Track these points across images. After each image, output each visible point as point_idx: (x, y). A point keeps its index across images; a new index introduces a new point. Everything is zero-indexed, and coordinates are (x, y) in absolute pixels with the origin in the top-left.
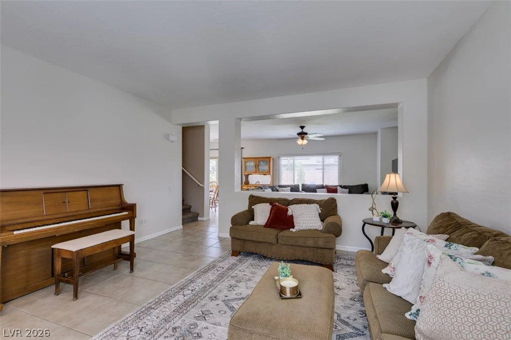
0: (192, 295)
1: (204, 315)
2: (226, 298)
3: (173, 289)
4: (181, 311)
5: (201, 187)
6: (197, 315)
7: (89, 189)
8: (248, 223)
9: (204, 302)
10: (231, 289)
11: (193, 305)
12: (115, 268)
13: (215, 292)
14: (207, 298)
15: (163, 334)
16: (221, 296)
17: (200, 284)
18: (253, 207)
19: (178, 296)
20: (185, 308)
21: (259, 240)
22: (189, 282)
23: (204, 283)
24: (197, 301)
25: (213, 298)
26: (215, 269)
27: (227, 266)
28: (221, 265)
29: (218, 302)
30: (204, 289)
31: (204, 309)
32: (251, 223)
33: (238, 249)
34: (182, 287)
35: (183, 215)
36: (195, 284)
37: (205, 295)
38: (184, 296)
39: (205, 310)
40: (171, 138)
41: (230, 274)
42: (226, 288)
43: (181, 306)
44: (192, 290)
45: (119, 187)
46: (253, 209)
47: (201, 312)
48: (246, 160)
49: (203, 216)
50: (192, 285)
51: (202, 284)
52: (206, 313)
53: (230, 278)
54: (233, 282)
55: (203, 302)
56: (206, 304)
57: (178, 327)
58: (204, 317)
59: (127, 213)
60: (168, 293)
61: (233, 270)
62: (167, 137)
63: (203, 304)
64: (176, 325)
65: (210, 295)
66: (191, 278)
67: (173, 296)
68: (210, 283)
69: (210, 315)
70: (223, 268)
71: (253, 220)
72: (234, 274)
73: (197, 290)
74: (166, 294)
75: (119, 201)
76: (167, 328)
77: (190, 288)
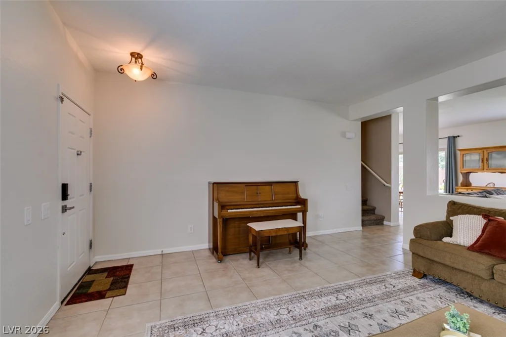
0: (345, 301)
1: (350, 329)
2: (384, 323)
3: (330, 288)
4: (328, 312)
5: (387, 187)
6: (342, 325)
7: (273, 184)
8: (440, 239)
9: (356, 315)
10: (394, 315)
11: (342, 312)
12: (290, 252)
13: (372, 310)
14: (360, 312)
15: (304, 325)
16: (379, 318)
17: (358, 294)
18: (451, 218)
19: (330, 297)
20: (333, 312)
21: (455, 266)
22: (347, 287)
23: (364, 295)
24: (348, 311)
25: (368, 316)
26: (383, 284)
27: (400, 286)
28: (393, 282)
29: (371, 322)
30: (361, 302)
31: (352, 322)
32: (446, 240)
33: (423, 270)
34: (338, 289)
35: (362, 216)
36: (353, 292)
37: (359, 307)
38: (337, 300)
39: (354, 323)
40: (348, 135)
41: (401, 296)
42: (389, 311)
43: (330, 308)
44: (347, 297)
45: (295, 183)
46: (452, 221)
47: (348, 324)
48: (464, 153)
49: (390, 221)
50: (350, 292)
51: (361, 295)
52: (354, 327)
53: (399, 301)
54: (402, 308)
55: (354, 315)
56: (356, 318)
57: (319, 326)
58: (349, 330)
59: (300, 206)
60: (324, 289)
61: (408, 294)
62: (343, 135)
63: (354, 316)
64: (319, 324)
65: (364, 311)
66: (350, 284)
67: (326, 294)
68: (371, 298)
69: (357, 332)
70: (394, 287)
71: (451, 236)
72: (407, 299)
73: (353, 299)
74: (321, 290)
75: (296, 195)
76: (310, 322)
77: (346, 294)
